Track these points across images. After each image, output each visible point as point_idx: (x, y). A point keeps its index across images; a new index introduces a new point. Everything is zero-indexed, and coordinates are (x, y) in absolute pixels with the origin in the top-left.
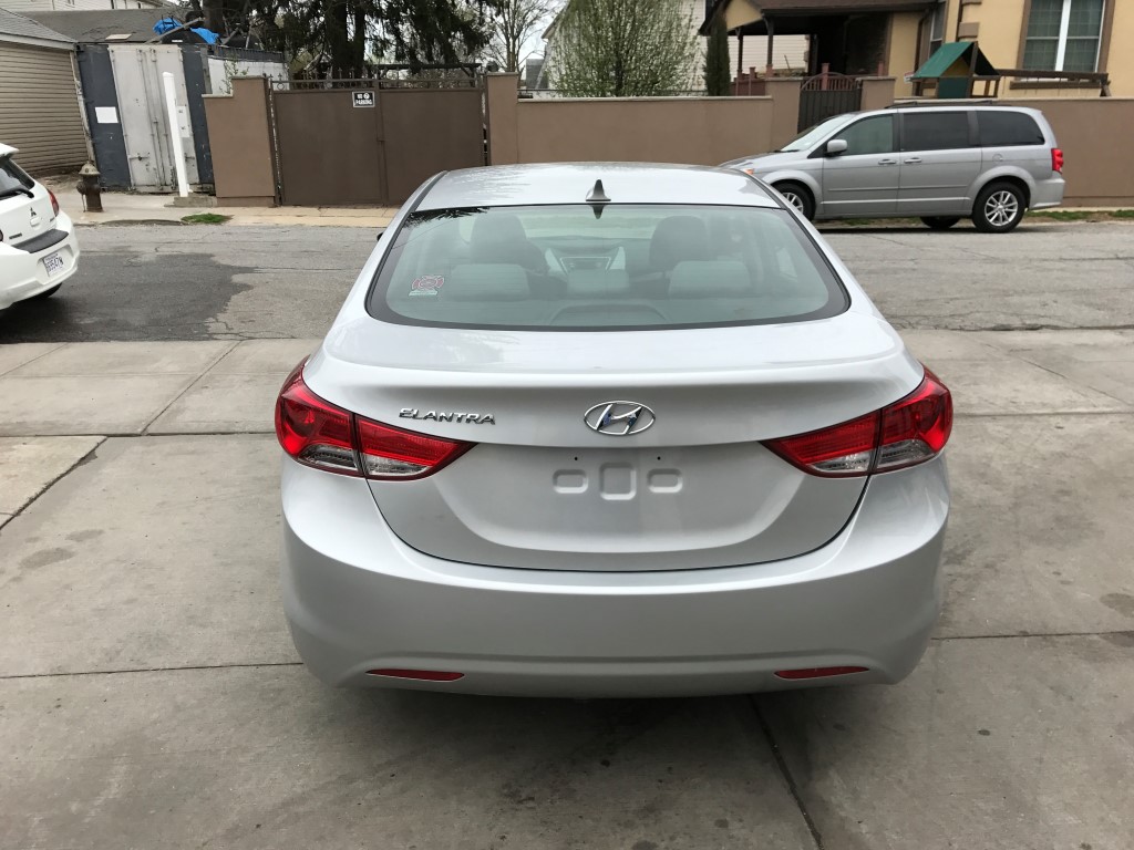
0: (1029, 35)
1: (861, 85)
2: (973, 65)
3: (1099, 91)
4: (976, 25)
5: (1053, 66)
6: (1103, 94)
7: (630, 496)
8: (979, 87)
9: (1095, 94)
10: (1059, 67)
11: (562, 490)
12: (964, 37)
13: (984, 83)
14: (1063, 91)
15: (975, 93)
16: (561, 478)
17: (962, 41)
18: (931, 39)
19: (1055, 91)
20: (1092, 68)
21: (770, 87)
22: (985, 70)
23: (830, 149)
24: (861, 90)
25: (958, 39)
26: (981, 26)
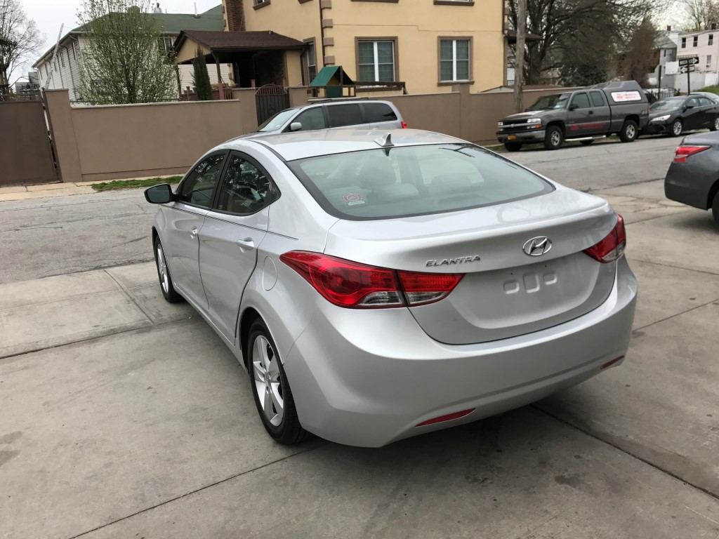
0: (360, 62)
1: (288, 91)
2: (342, 79)
3: (402, 91)
4: (333, 57)
5: (374, 79)
6: (405, 93)
7: (538, 289)
8: (345, 91)
9: (400, 93)
10: (377, 79)
11: (509, 292)
12: (328, 64)
13: (347, 89)
14: (386, 92)
15: (344, 95)
16: (506, 286)
17: (327, 66)
18: (308, 66)
19: (382, 92)
20: (392, 79)
21: (235, 94)
22: (347, 82)
23: (292, 128)
24: (288, 94)
25: (325, 65)
26: (336, 57)
